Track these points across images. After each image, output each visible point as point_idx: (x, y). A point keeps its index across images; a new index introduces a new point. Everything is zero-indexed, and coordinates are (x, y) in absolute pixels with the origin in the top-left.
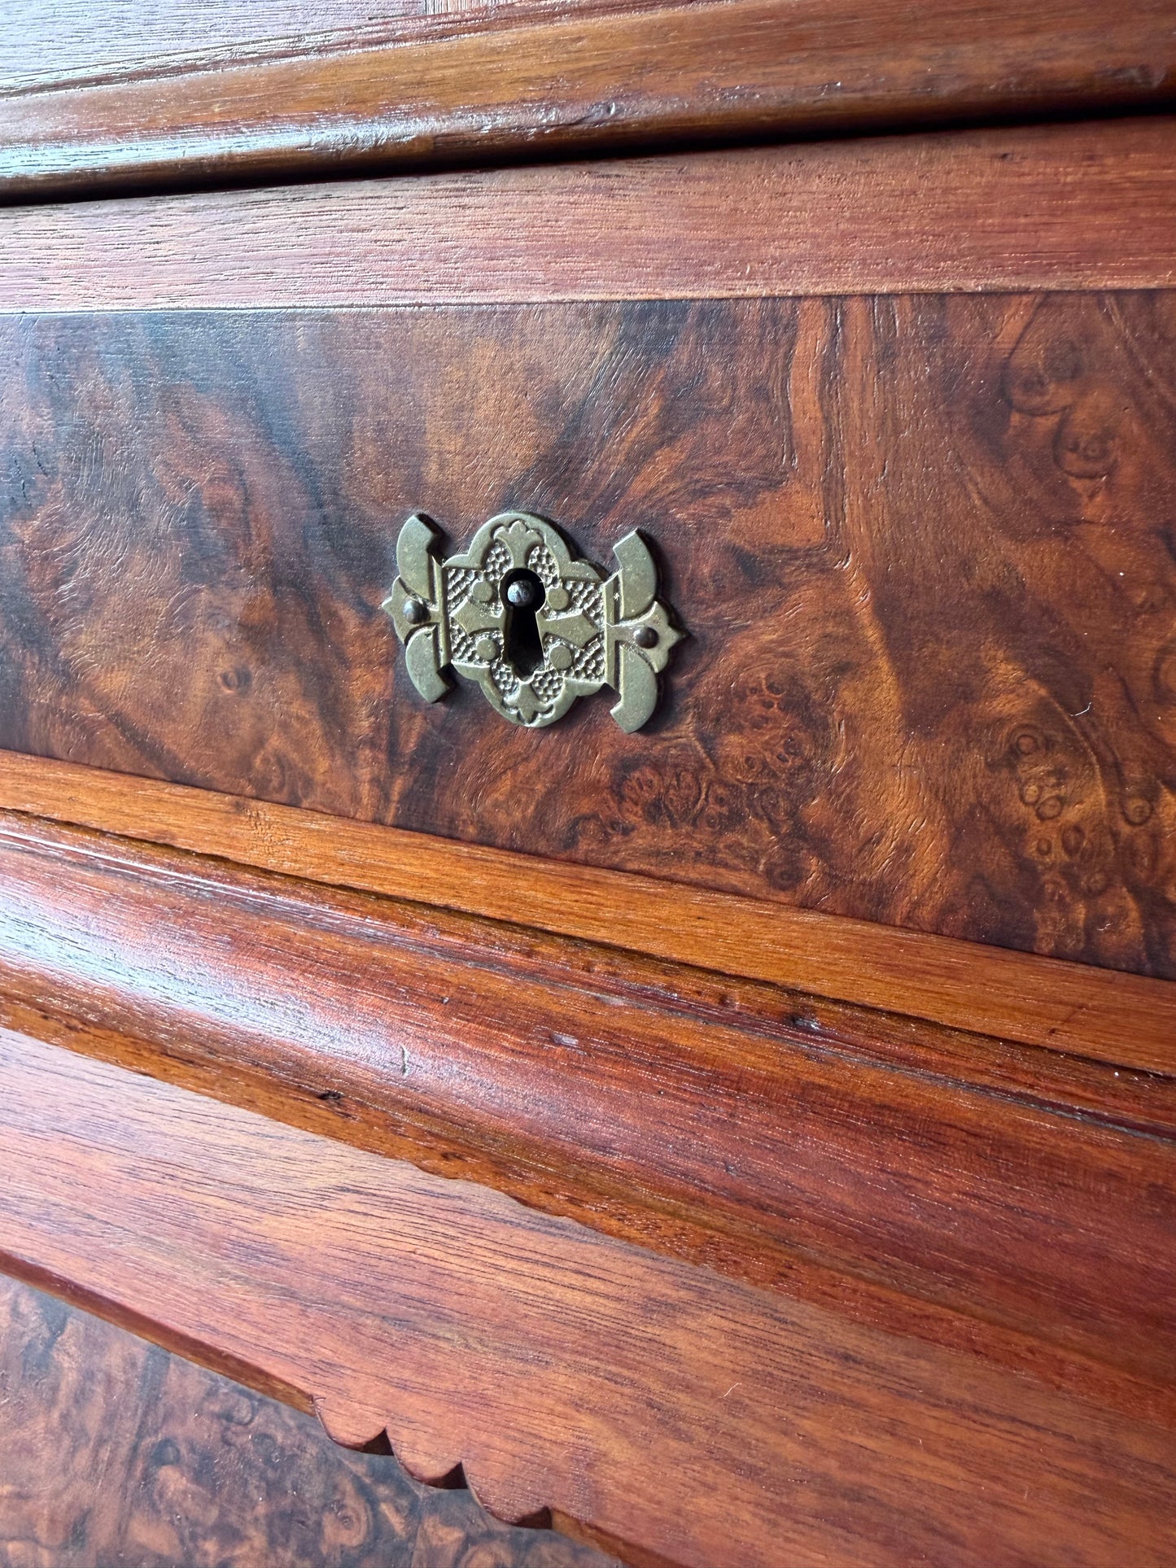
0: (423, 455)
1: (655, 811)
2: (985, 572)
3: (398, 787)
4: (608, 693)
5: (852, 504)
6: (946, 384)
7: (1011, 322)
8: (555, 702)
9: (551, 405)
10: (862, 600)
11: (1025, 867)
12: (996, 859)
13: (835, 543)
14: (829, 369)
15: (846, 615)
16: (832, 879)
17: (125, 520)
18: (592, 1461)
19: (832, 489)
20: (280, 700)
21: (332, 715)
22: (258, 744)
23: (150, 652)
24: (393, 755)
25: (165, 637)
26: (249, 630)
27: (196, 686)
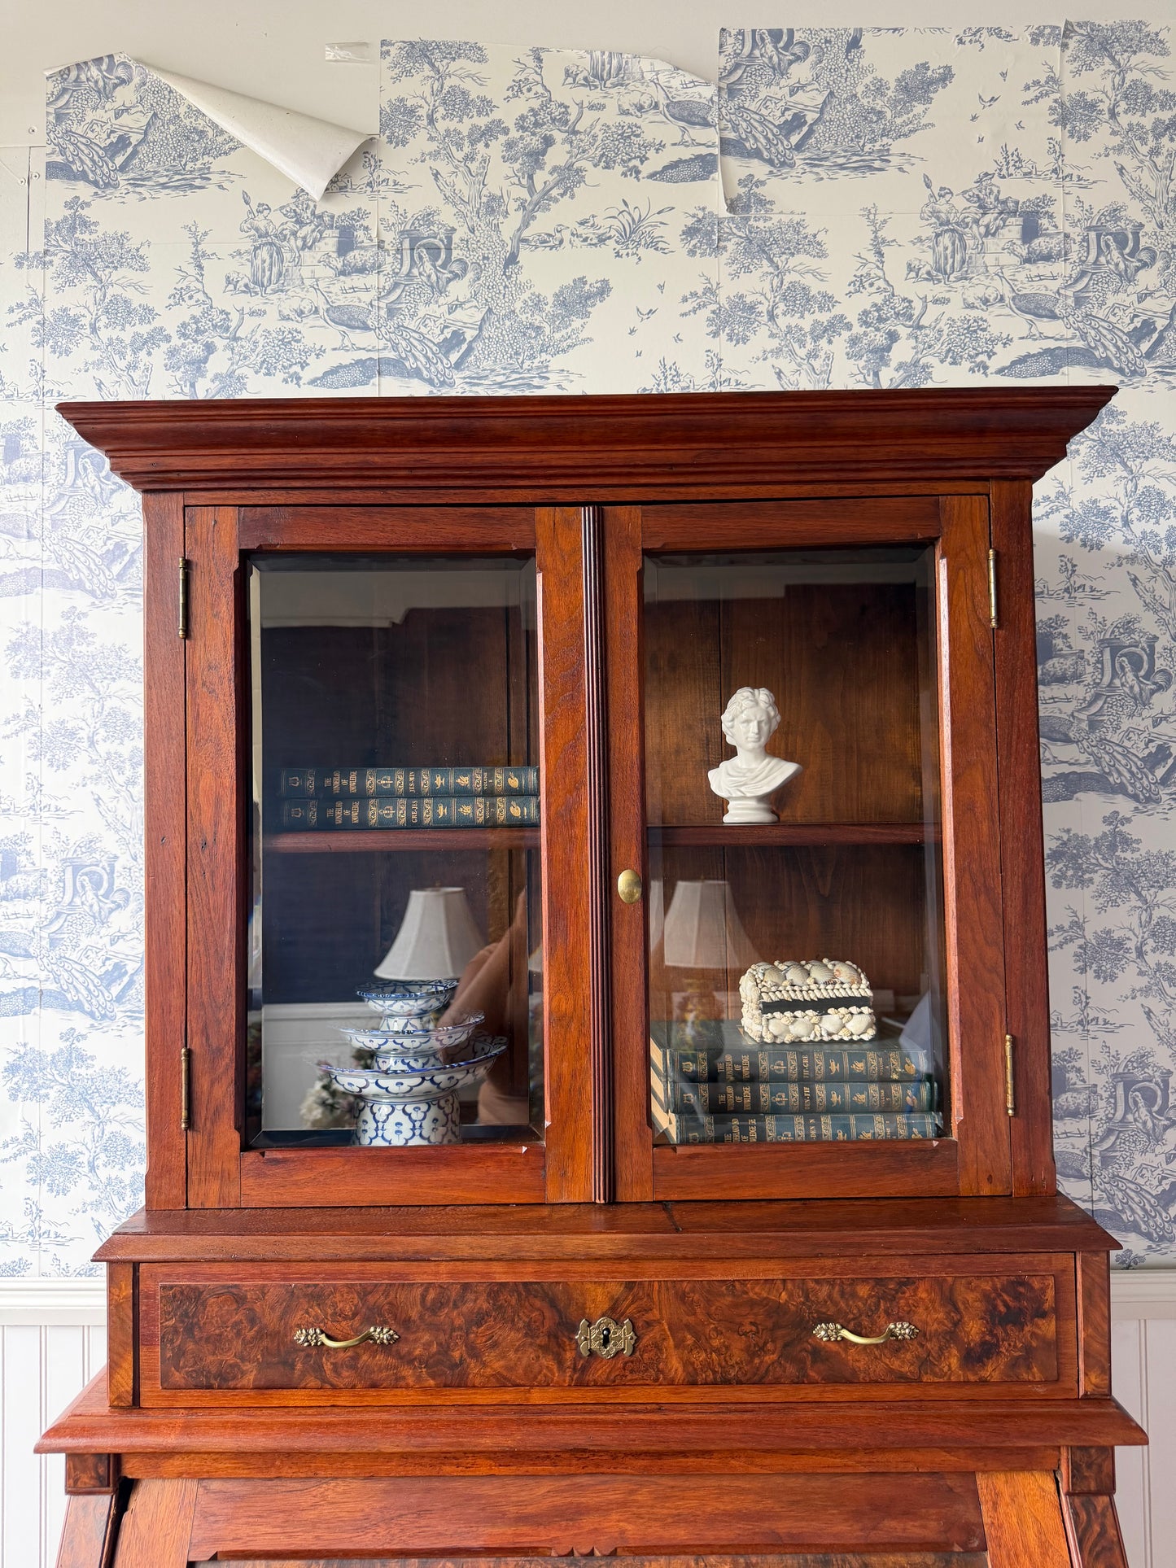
0: (586, 1308)
1: (632, 1372)
2: (684, 1321)
3: (575, 1376)
4: (622, 1350)
5: (664, 1312)
6: (676, 1293)
7: (685, 1284)
8: (612, 1352)
9: (612, 1298)
10: (666, 1327)
11: (695, 1369)
12: (691, 1369)
13: (662, 1318)
14: (659, 1292)
15: (664, 1330)
16: (665, 1378)
17: (510, 1325)
18: (623, 1532)
19: (660, 1310)
20: (547, 1361)
21: (560, 1363)
22: (540, 1372)
23: (512, 1355)
24: (575, 1369)
25: (517, 1351)
26: (540, 1347)
27: (525, 1361)
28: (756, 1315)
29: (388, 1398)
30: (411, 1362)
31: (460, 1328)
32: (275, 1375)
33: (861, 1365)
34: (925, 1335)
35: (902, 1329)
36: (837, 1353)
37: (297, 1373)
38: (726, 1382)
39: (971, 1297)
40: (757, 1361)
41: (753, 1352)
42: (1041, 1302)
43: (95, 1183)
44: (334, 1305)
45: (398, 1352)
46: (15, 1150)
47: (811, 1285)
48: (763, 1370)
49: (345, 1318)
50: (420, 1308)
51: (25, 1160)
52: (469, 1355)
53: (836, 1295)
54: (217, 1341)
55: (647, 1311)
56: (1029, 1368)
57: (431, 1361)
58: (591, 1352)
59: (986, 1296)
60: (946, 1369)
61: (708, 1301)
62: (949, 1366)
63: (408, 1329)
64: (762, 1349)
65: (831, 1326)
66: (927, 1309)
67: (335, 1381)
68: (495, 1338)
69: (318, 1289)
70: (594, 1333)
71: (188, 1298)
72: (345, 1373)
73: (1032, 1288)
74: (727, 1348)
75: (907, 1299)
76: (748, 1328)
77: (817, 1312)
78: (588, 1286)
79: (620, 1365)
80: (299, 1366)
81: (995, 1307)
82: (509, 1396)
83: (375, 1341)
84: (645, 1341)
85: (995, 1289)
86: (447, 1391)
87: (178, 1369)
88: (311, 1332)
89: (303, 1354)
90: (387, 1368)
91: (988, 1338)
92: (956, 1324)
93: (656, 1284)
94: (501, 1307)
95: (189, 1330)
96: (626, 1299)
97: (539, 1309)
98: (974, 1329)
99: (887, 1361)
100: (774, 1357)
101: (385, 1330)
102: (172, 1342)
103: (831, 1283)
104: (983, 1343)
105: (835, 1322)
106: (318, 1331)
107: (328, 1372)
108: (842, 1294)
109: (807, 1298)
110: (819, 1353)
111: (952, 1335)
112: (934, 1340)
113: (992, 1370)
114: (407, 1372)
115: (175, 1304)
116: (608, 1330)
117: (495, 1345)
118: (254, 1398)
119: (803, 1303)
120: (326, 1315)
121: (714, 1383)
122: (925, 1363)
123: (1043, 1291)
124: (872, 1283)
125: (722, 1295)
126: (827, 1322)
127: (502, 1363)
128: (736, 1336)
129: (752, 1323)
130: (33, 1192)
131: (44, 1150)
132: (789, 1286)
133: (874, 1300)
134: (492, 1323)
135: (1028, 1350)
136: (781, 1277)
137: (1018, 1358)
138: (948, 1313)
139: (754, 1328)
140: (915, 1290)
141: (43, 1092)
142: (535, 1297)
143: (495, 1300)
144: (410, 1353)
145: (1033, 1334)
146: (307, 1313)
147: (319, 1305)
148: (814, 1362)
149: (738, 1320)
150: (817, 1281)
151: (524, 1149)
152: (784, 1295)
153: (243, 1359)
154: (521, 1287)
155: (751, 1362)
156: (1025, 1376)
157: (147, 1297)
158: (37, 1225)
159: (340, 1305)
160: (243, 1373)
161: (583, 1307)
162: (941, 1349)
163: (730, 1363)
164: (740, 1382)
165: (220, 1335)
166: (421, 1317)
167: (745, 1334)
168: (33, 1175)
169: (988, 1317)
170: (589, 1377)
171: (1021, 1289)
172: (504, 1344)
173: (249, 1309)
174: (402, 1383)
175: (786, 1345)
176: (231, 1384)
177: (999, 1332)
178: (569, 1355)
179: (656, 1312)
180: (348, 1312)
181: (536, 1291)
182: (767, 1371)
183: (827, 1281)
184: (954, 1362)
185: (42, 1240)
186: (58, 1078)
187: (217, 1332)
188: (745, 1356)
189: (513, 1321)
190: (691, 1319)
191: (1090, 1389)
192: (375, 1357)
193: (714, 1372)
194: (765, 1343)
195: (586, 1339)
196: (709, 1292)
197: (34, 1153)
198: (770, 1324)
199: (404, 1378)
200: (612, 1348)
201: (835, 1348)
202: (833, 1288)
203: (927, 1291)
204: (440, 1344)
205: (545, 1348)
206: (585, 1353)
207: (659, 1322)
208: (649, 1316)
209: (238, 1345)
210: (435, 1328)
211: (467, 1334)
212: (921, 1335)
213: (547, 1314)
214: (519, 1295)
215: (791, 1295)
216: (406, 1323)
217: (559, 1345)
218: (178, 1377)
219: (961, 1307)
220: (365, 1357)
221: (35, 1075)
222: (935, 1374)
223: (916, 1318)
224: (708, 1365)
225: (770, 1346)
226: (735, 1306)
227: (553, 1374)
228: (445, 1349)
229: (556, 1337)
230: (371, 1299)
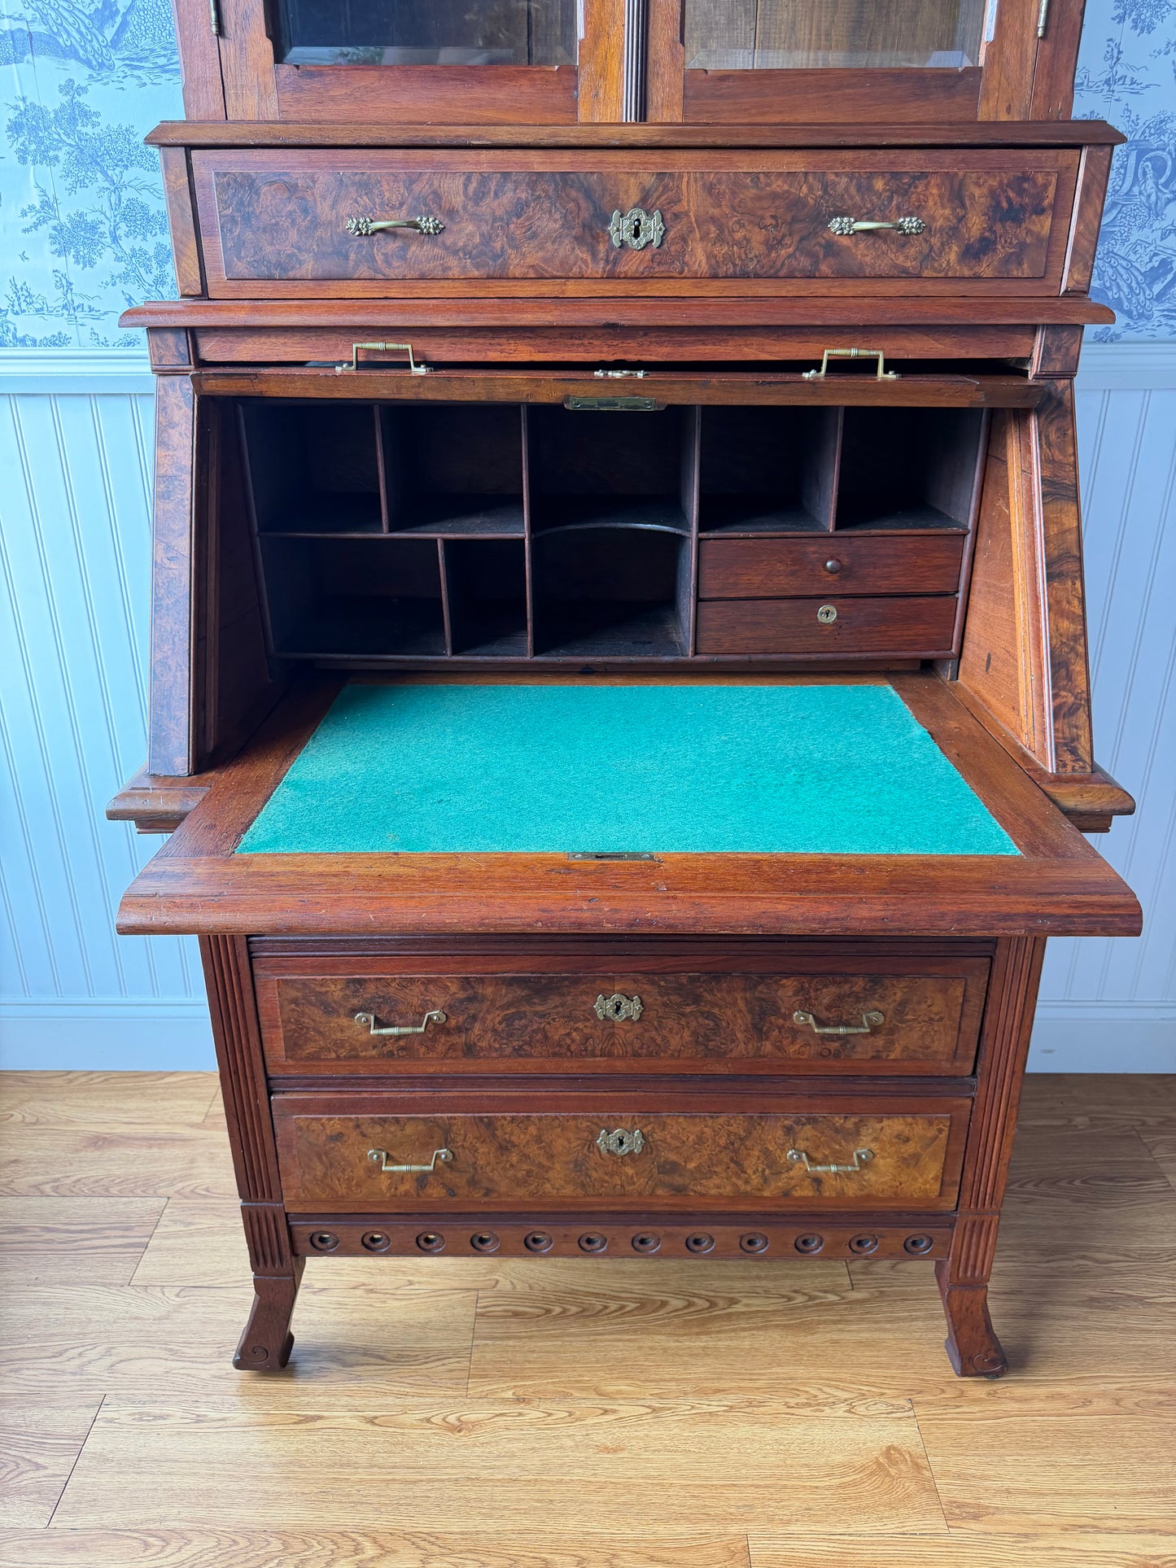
0: (619, 199)
1: (659, 264)
2: (710, 214)
3: (608, 268)
4: (652, 241)
5: (691, 204)
6: (704, 185)
7: (712, 176)
8: (643, 243)
9: (643, 189)
10: (693, 219)
11: (717, 262)
12: (713, 262)
13: (690, 210)
14: (688, 182)
15: (691, 223)
16: (689, 271)
17: (548, 216)
19: (688, 201)
20: (582, 254)
21: (594, 255)
22: (575, 264)
23: (549, 246)
24: (607, 261)
25: (554, 242)
26: (576, 238)
27: (561, 253)
28: (777, 208)
29: (437, 289)
30: (455, 253)
31: (502, 219)
32: (331, 266)
33: (868, 259)
34: (930, 230)
35: (910, 223)
36: (848, 248)
37: (351, 263)
38: (745, 276)
39: (977, 192)
40: (773, 255)
41: (772, 245)
42: (1040, 197)
43: (119, 255)
44: (381, 194)
45: (443, 243)
46: (34, 219)
47: (832, 177)
48: (779, 264)
49: (393, 208)
50: (463, 198)
51: (46, 229)
52: (510, 246)
53: (853, 190)
54: (273, 229)
55: (675, 203)
56: (1020, 264)
57: (474, 252)
58: (623, 244)
59: (992, 193)
60: (944, 265)
61: (733, 193)
62: (948, 262)
63: (452, 219)
64: (779, 242)
65: (846, 219)
66: (935, 204)
67: (387, 271)
68: (534, 229)
69: (365, 177)
70: (626, 223)
71: (241, 186)
72: (395, 264)
73: (1035, 185)
74: (748, 241)
75: (919, 194)
76: (769, 221)
77: (834, 205)
78: (621, 176)
79: (648, 256)
80: (352, 256)
81: (998, 203)
82: (546, 288)
83: (422, 230)
84: (671, 234)
85: (1001, 183)
86: (489, 283)
87: (239, 258)
88: (362, 221)
89: (356, 244)
90: (435, 258)
91: (987, 234)
92: (960, 219)
93: (685, 175)
94: (539, 197)
95: (247, 219)
96: (656, 189)
97: (573, 200)
98: (976, 224)
99: (893, 256)
100: (791, 250)
101: (431, 220)
102: (231, 231)
103: (851, 176)
104: (982, 239)
105: (849, 216)
106: (368, 220)
107: (379, 262)
108: (859, 188)
109: (825, 191)
110: (831, 249)
111: (953, 232)
112: (938, 235)
113: (985, 268)
114: (452, 262)
115: (231, 192)
116: (638, 220)
117: (534, 236)
118: (313, 289)
119: (822, 197)
120: (374, 204)
121: (734, 277)
122: (927, 257)
123: (1046, 186)
124: (888, 176)
125: (746, 187)
126: (843, 215)
127: (541, 254)
128: (757, 229)
129: (772, 217)
130: (60, 263)
131: (64, 219)
132: (811, 179)
133: (888, 194)
134: (531, 213)
135: (1022, 246)
136: (803, 170)
137: (1012, 253)
138: (954, 209)
139: (774, 222)
140: (927, 186)
141: (51, 153)
142: (572, 187)
143: (533, 190)
144: (455, 244)
145: (1029, 232)
146: (357, 202)
147: (366, 194)
148: (826, 256)
149: (760, 213)
150: (837, 174)
151: (556, 67)
152: (805, 189)
153: (299, 249)
154: (558, 177)
155: (769, 255)
156: (1015, 273)
157: (203, 187)
158: (69, 299)
159: (387, 194)
160: (301, 263)
161: (615, 198)
162: (942, 244)
163: (750, 256)
164: (757, 276)
165: (277, 224)
166: (464, 207)
167: (765, 227)
168: (57, 246)
169: (991, 214)
170: (622, 269)
171: (1026, 185)
172: (542, 235)
173: (302, 198)
174: (450, 274)
175: (801, 240)
176: (291, 274)
177: (998, 228)
178: (602, 249)
179: (685, 203)
180: (395, 201)
181: (573, 181)
182: (783, 264)
183: (847, 174)
184: (953, 257)
185: (77, 314)
186: (65, 138)
187: (273, 221)
188: (763, 249)
189: (550, 211)
190: (716, 212)
191: (1072, 284)
192: (422, 247)
193: (735, 265)
194: (784, 236)
195: (618, 230)
196: (735, 183)
197: (54, 222)
198: (789, 219)
199: (450, 268)
200: (642, 240)
201: (845, 241)
202: (851, 181)
203: (938, 185)
204: (482, 235)
205: (579, 240)
206: (617, 244)
207: (687, 214)
208: (676, 209)
209: (293, 235)
210: (476, 218)
211: (508, 224)
212: (926, 230)
213: (583, 203)
214: (556, 185)
215: (811, 189)
216: (451, 213)
217: (593, 237)
218: (241, 268)
219: (968, 203)
220: (413, 248)
221: (41, 134)
222: (935, 269)
223: (924, 213)
224: (729, 258)
225: (787, 240)
226: (759, 198)
227: (587, 266)
228: (487, 240)
229: (591, 229)
230: (417, 188)
